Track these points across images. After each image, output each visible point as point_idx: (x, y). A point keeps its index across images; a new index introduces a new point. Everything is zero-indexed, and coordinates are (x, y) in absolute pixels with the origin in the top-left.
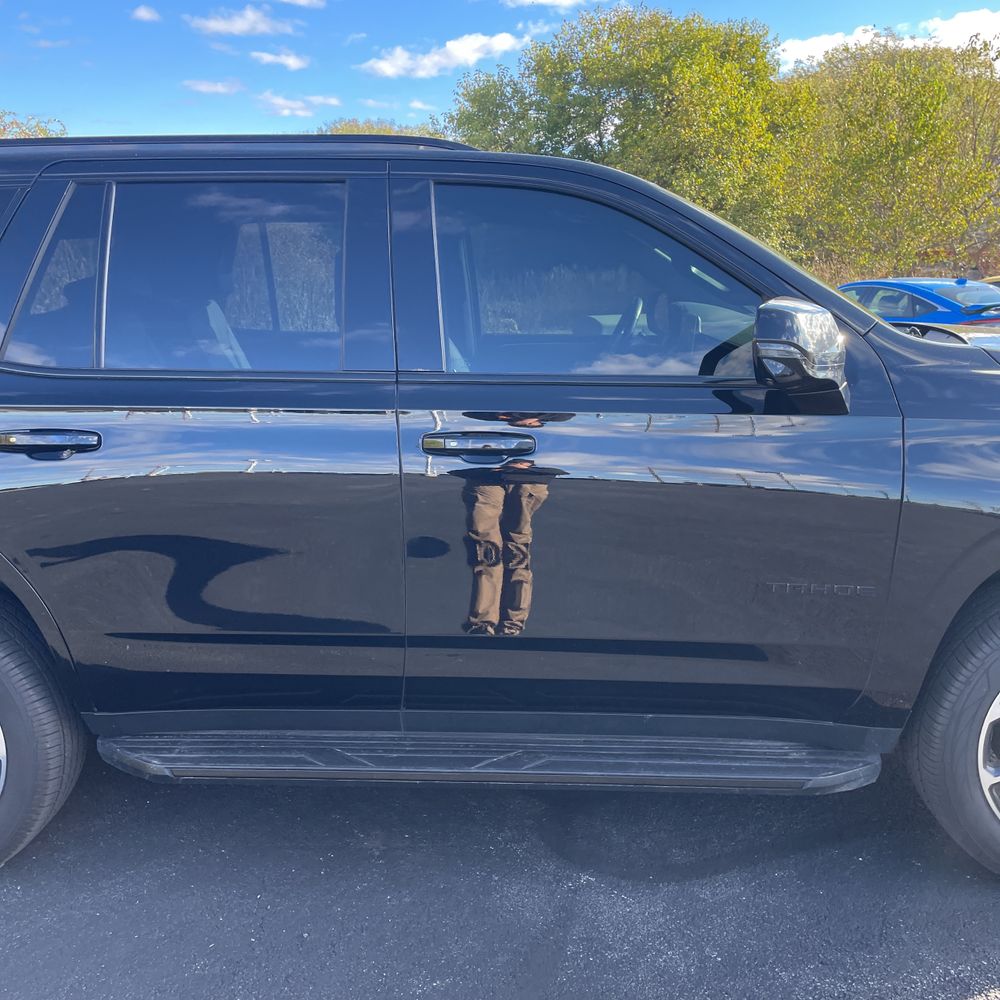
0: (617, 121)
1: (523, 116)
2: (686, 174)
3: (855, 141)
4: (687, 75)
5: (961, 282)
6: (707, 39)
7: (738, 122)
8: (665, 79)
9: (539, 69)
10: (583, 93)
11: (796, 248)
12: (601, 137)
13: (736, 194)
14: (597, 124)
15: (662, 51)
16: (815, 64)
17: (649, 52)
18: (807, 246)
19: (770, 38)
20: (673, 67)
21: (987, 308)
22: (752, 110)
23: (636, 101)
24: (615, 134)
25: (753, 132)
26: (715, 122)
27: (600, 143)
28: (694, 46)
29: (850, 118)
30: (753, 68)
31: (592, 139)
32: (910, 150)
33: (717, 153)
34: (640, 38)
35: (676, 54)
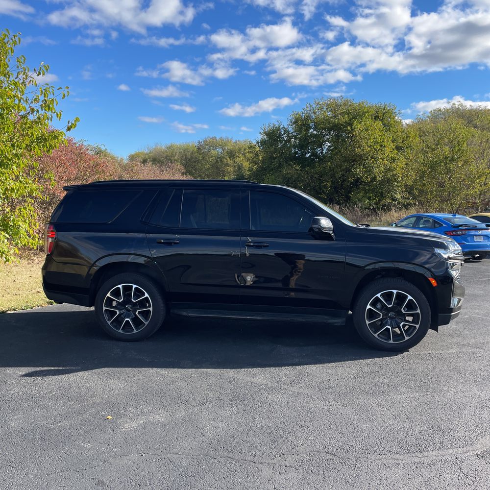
0: (329, 144)
1: (289, 141)
2: (359, 167)
3: (430, 155)
4: (358, 126)
5: (454, 215)
6: (368, 112)
7: (381, 146)
8: (349, 128)
9: (296, 122)
10: (315, 132)
11: (408, 199)
12: (323, 150)
13: (381, 175)
14: (321, 145)
15: (349, 117)
16: (425, 116)
17: (343, 117)
18: (413, 199)
19: (397, 110)
20: (353, 123)
21: (461, 226)
22: (388, 141)
23: (338, 136)
24: (328, 150)
25: (387, 150)
26: (371, 146)
27: (322, 153)
28: (363, 114)
29: (427, 146)
30: (389, 123)
31: (319, 150)
32: (452, 160)
33: (372, 158)
34: (340, 110)
35: (355, 118)
